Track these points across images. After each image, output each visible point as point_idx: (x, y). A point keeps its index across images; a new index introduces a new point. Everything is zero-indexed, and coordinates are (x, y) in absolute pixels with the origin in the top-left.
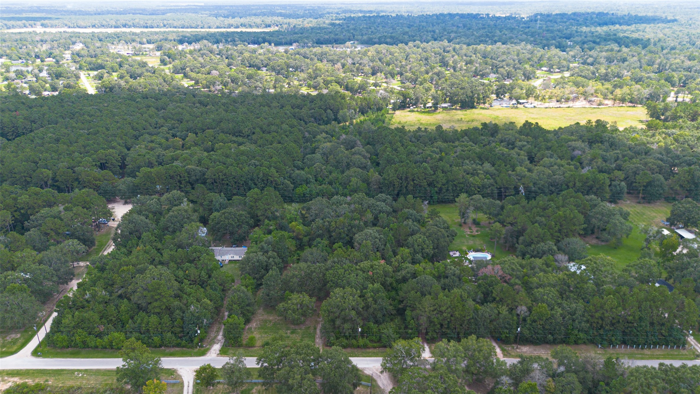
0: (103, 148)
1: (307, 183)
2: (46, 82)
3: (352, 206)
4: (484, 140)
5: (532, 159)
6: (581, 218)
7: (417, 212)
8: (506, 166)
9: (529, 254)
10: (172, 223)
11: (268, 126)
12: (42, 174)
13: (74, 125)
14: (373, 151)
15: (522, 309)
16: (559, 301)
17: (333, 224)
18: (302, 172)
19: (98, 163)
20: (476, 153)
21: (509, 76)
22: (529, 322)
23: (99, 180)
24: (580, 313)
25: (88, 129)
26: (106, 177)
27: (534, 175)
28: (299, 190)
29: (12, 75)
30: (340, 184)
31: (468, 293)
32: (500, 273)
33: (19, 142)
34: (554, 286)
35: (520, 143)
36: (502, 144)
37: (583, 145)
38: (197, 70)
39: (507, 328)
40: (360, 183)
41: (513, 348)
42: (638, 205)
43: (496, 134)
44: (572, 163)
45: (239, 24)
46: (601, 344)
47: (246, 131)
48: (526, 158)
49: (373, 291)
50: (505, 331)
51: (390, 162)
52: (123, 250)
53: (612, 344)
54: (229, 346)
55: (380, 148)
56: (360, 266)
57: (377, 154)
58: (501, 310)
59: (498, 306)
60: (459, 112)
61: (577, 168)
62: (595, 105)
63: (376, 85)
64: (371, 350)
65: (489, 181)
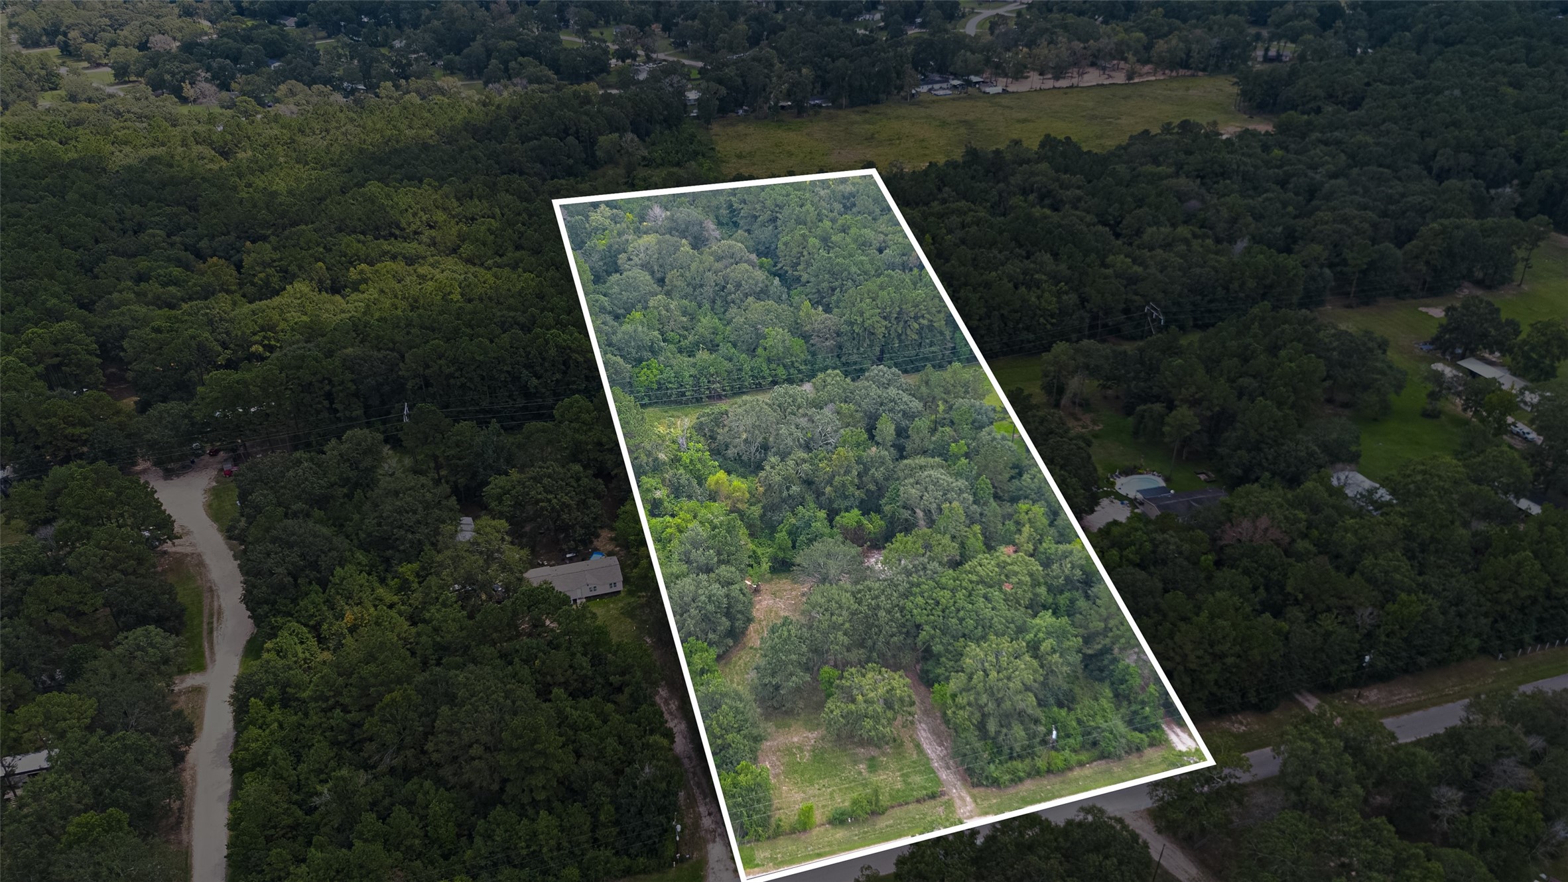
1: (655, 354)
3: (830, 408)
15: (1367, 615)
17: (824, 465)
22: (1383, 638)
27: (1154, 272)
32: (1273, 533)
35: (1068, 193)
36: (1031, 198)
37: (1193, 187)
40: (790, 339)
41: (1352, 698)
42: (1349, 311)
43: (1004, 175)
44: (1198, 230)
53: (1522, 647)
54: (749, 842)
55: (784, 239)
56: (977, 574)
57: (766, 251)
58: (1327, 622)
59: (1313, 617)
60: (854, 116)
61: (1218, 241)
62: (1120, 78)
63: (623, 55)
64: (1077, 772)
65: (1071, 299)
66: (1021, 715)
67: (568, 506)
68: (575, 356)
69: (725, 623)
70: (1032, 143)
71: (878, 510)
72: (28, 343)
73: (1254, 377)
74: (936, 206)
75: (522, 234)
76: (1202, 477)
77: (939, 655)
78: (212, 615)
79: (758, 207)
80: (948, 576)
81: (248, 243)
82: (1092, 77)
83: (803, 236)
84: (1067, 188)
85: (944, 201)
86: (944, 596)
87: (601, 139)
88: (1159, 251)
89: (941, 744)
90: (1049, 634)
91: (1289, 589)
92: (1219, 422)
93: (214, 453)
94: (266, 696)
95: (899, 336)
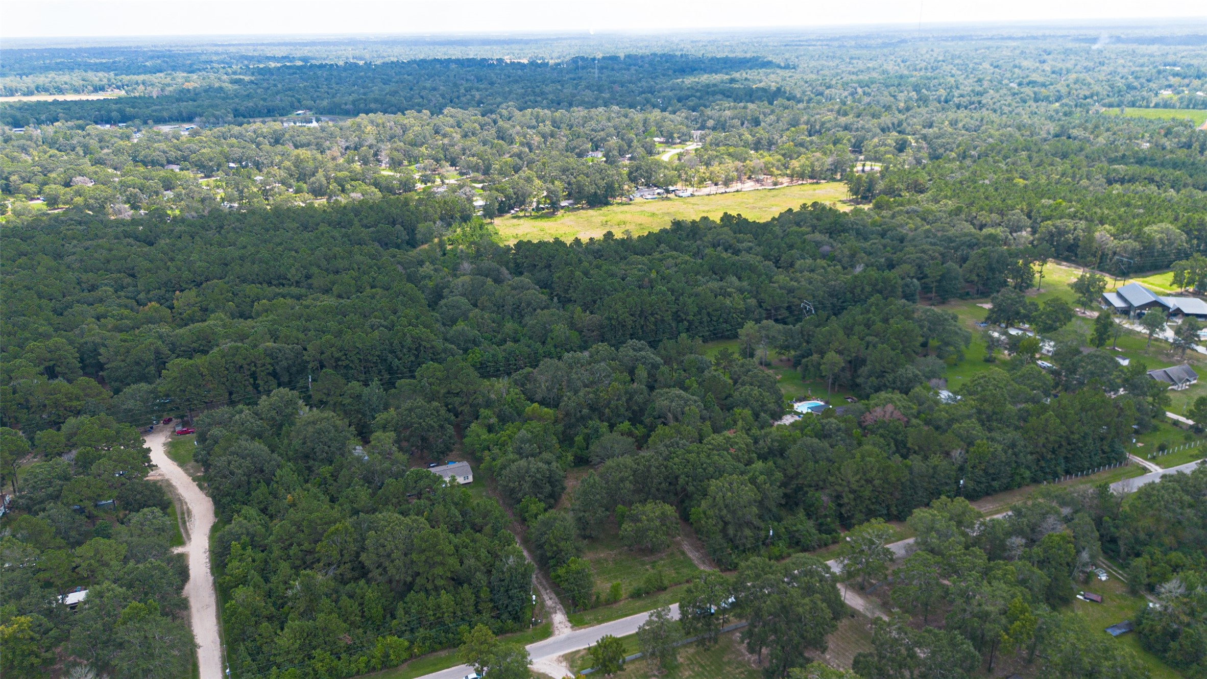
15: (958, 454)
17: (603, 394)
26: (88, 391)
30: (530, 338)
32: (897, 415)
35: (742, 245)
37: (825, 238)
40: (569, 331)
45: (33, 86)
53: (1057, 477)
54: (579, 611)
55: (558, 275)
56: (712, 444)
57: (545, 285)
58: (935, 460)
59: (926, 458)
61: (844, 268)
62: (768, 186)
63: (425, 180)
65: (753, 302)
66: (749, 524)
67: (432, 427)
68: (424, 343)
69: (548, 488)
70: (716, 217)
71: (641, 422)
72: (32, 351)
73: (876, 336)
74: (656, 255)
75: (374, 278)
76: (849, 400)
77: (693, 493)
78: (183, 513)
79: (537, 258)
80: (694, 447)
81: (177, 292)
82: (750, 185)
83: (571, 271)
84: (742, 242)
85: (661, 252)
86: (692, 457)
87: (420, 225)
88: (806, 273)
89: (698, 551)
90: (761, 473)
91: (909, 445)
92: (855, 364)
93: (168, 421)
94: (242, 541)
95: (642, 327)
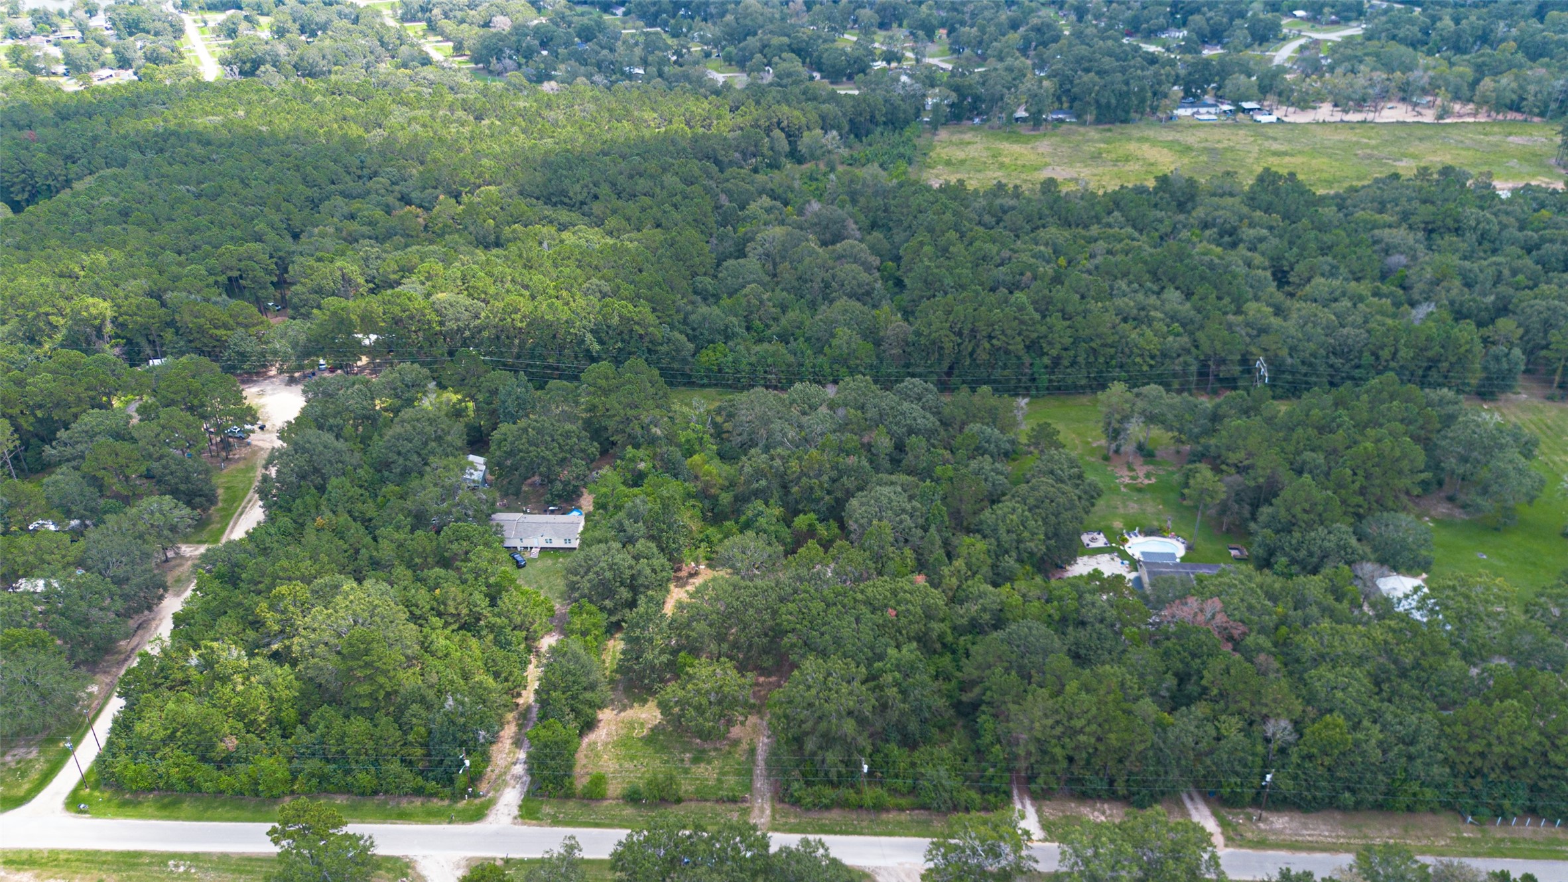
0: (232, 238)
1: (727, 338)
2: (102, 43)
3: (841, 412)
4: (1161, 221)
5: (1281, 277)
6: (1419, 456)
7: (1002, 431)
8: (1219, 298)
9: (1286, 554)
10: (399, 453)
11: (631, 177)
12: (87, 308)
13: (166, 169)
14: (888, 246)
15: (1279, 728)
16: (1374, 704)
17: (794, 463)
18: (716, 310)
19: (222, 279)
20: (1145, 263)
21: (1215, 36)
22: (1295, 759)
23: (225, 326)
24: (1430, 741)
25: (200, 183)
26: (240, 319)
27: (1291, 326)
28: (708, 357)
29: (25, 22)
30: (807, 340)
31: (1142, 676)
32: (1220, 619)
33: (33, 219)
34: (1361, 660)
35: (1252, 232)
36: (1208, 233)
37: (1411, 240)
38: (459, 14)
39: (1237, 774)
40: (857, 341)
41: (1250, 819)
42: (1548, 403)
43: (1189, 205)
44: (1384, 288)
46: (1473, 814)
47: (576, 191)
48: (1268, 274)
49: (898, 667)
50: (1233, 780)
51: (931, 286)
52: (285, 521)
55: (907, 245)
60: (1093, 133)
62: (1429, 117)
63: (891, 57)
64: (892, 816)
67: (547, 460)
71: (839, 519)
76: (1233, 552)
82: (1395, 113)
83: (921, 242)
90: (896, 667)
